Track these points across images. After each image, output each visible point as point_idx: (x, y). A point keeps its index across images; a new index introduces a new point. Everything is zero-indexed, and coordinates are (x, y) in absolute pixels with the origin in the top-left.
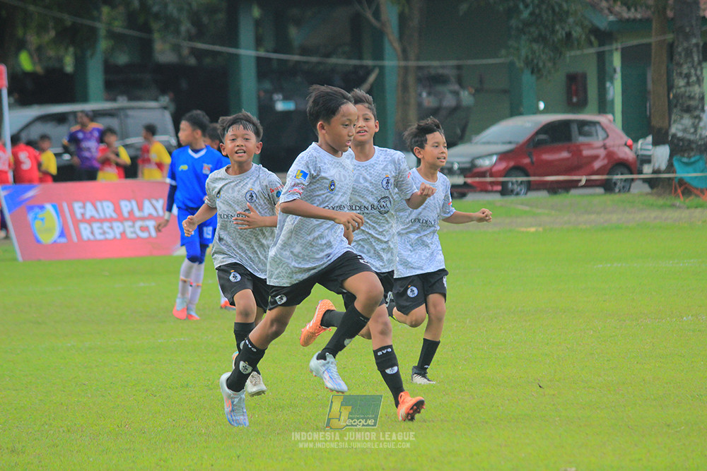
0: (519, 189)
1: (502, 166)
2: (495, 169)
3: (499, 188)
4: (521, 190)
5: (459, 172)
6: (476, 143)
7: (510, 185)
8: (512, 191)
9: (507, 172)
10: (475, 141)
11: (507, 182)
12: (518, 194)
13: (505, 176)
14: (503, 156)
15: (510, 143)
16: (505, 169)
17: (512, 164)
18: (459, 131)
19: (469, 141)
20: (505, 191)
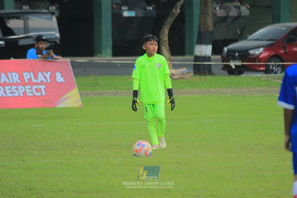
0: (276, 69)
1: (266, 54)
2: (261, 57)
3: (264, 69)
4: (278, 70)
5: (238, 58)
6: (250, 40)
7: (271, 67)
8: (272, 71)
9: (269, 59)
10: (249, 38)
11: (270, 65)
12: (276, 73)
13: (268, 62)
14: (267, 48)
15: (271, 40)
16: (268, 56)
17: (273, 53)
18: (239, 32)
19: (246, 38)
20: (268, 71)
